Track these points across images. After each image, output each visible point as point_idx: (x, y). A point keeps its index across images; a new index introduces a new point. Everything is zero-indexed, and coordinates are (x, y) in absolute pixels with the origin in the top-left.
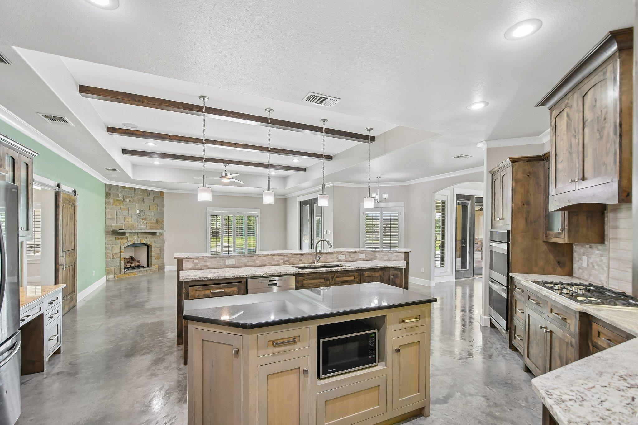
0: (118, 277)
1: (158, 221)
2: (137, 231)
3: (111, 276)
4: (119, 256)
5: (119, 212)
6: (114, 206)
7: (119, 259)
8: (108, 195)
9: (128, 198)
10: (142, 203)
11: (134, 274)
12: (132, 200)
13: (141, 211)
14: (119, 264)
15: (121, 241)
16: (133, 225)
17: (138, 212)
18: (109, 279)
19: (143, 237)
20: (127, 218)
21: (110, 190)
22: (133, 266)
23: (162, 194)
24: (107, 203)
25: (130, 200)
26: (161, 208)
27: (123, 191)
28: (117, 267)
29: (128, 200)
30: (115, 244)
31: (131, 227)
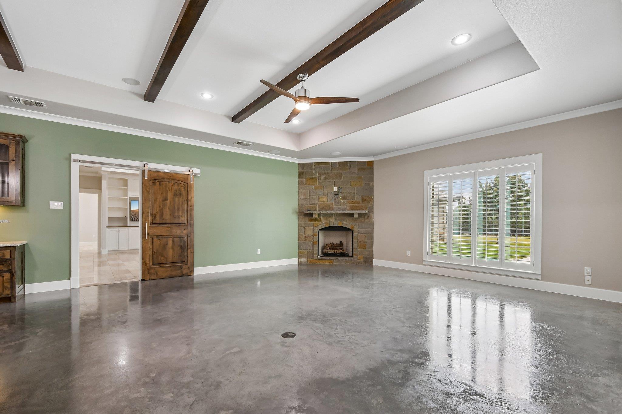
0: (310, 262)
1: (363, 200)
2: (333, 212)
3: (303, 260)
4: (311, 239)
5: (313, 192)
6: (307, 185)
7: (312, 242)
8: (301, 174)
9: (323, 175)
10: (341, 179)
11: (329, 261)
12: (327, 176)
13: (339, 188)
14: (311, 248)
15: (315, 223)
16: (329, 206)
17: (336, 189)
18: (301, 262)
19: (342, 220)
20: (321, 197)
21: (303, 169)
22: (335, 253)
23: (370, 164)
24: (300, 183)
25: (325, 177)
26: (368, 182)
27: (317, 168)
28: (310, 251)
29: (323, 177)
30: (308, 226)
31: (326, 208)
